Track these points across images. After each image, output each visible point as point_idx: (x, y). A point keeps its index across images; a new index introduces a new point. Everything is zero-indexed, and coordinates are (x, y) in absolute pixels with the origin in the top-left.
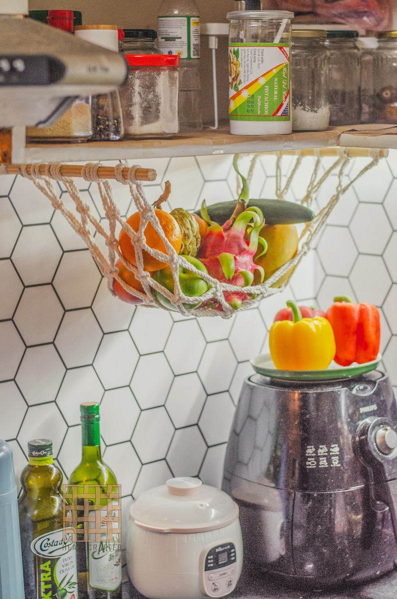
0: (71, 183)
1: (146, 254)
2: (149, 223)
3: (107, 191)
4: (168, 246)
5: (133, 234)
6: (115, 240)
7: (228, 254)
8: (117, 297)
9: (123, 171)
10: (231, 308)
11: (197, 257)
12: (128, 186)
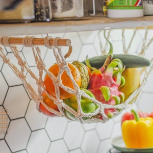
0: (16, 48)
1: (61, 89)
2: (65, 71)
3: (38, 53)
4: (75, 84)
5: (54, 78)
6: (42, 82)
7: (105, 87)
8: (41, 113)
9: (49, 41)
10: (108, 118)
11: (87, 89)
12: (52, 50)
